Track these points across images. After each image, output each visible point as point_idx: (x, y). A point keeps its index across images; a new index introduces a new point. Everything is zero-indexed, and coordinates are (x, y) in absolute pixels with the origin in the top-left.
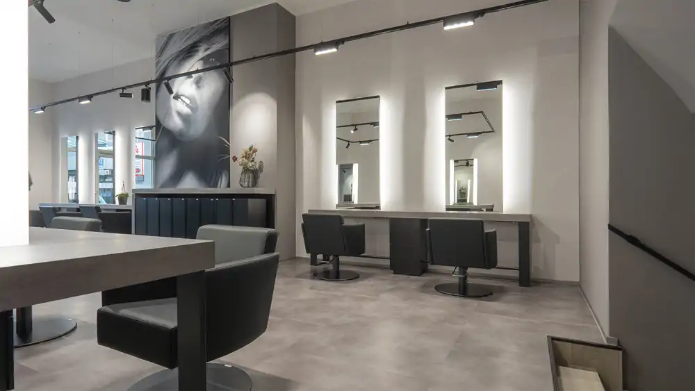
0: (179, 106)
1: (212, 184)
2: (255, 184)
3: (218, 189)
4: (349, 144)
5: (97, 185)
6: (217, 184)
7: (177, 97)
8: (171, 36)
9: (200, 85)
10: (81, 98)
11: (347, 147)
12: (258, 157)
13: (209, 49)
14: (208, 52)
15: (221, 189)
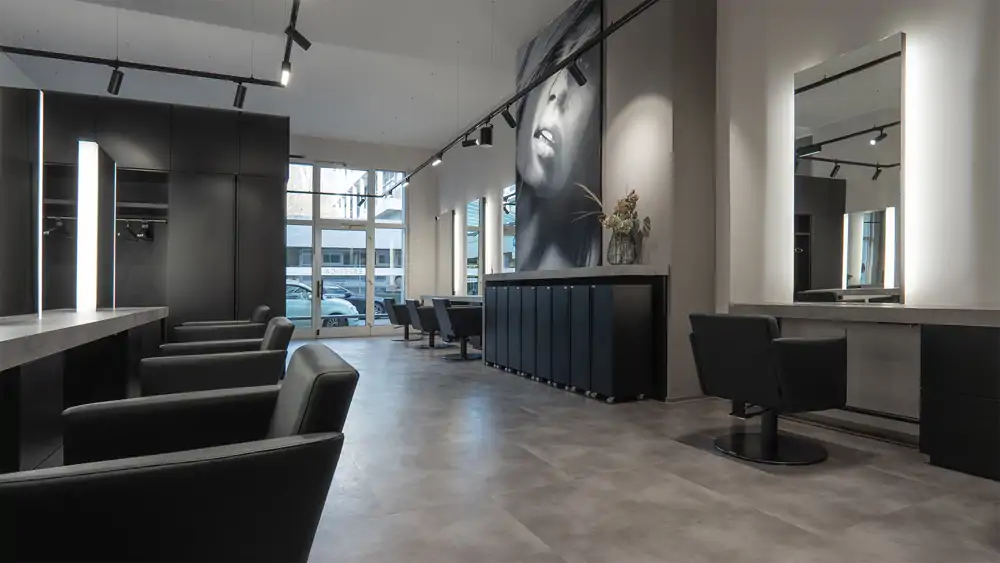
0: (541, 147)
1: (579, 262)
2: (636, 257)
3: (586, 268)
4: (878, 172)
5: (465, 271)
6: (585, 261)
7: (538, 134)
8: (532, 43)
9: (565, 106)
10: (433, 159)
11: (875, 178)
12: (642, 211)
13: (574, 45)
14: (575, 50)
15: (590, 269)
